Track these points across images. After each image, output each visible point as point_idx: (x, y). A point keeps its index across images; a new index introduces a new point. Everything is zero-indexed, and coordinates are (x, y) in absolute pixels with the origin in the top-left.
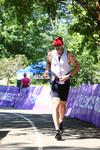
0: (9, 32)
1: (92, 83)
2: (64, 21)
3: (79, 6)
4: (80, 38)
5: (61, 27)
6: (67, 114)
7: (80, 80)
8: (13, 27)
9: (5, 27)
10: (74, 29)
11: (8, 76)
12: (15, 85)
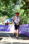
0: (3, 9)
1: (27, 24)
2: (19, 6)
3: (23, 1)
4: (23, 10)
5: (18, 7)
6: (20, 33)
7: (23, 23)
8: (4, 7)
9: (2, 8)
10: (22, 8)
11: (3, 22)
12: (5, 24)
